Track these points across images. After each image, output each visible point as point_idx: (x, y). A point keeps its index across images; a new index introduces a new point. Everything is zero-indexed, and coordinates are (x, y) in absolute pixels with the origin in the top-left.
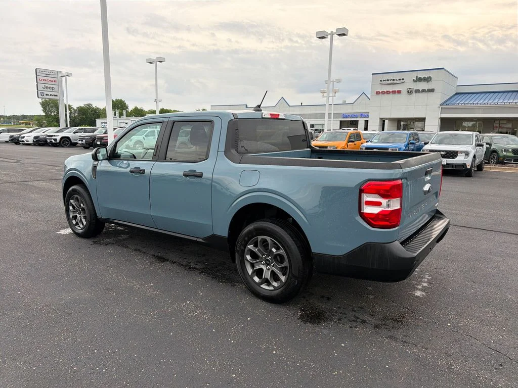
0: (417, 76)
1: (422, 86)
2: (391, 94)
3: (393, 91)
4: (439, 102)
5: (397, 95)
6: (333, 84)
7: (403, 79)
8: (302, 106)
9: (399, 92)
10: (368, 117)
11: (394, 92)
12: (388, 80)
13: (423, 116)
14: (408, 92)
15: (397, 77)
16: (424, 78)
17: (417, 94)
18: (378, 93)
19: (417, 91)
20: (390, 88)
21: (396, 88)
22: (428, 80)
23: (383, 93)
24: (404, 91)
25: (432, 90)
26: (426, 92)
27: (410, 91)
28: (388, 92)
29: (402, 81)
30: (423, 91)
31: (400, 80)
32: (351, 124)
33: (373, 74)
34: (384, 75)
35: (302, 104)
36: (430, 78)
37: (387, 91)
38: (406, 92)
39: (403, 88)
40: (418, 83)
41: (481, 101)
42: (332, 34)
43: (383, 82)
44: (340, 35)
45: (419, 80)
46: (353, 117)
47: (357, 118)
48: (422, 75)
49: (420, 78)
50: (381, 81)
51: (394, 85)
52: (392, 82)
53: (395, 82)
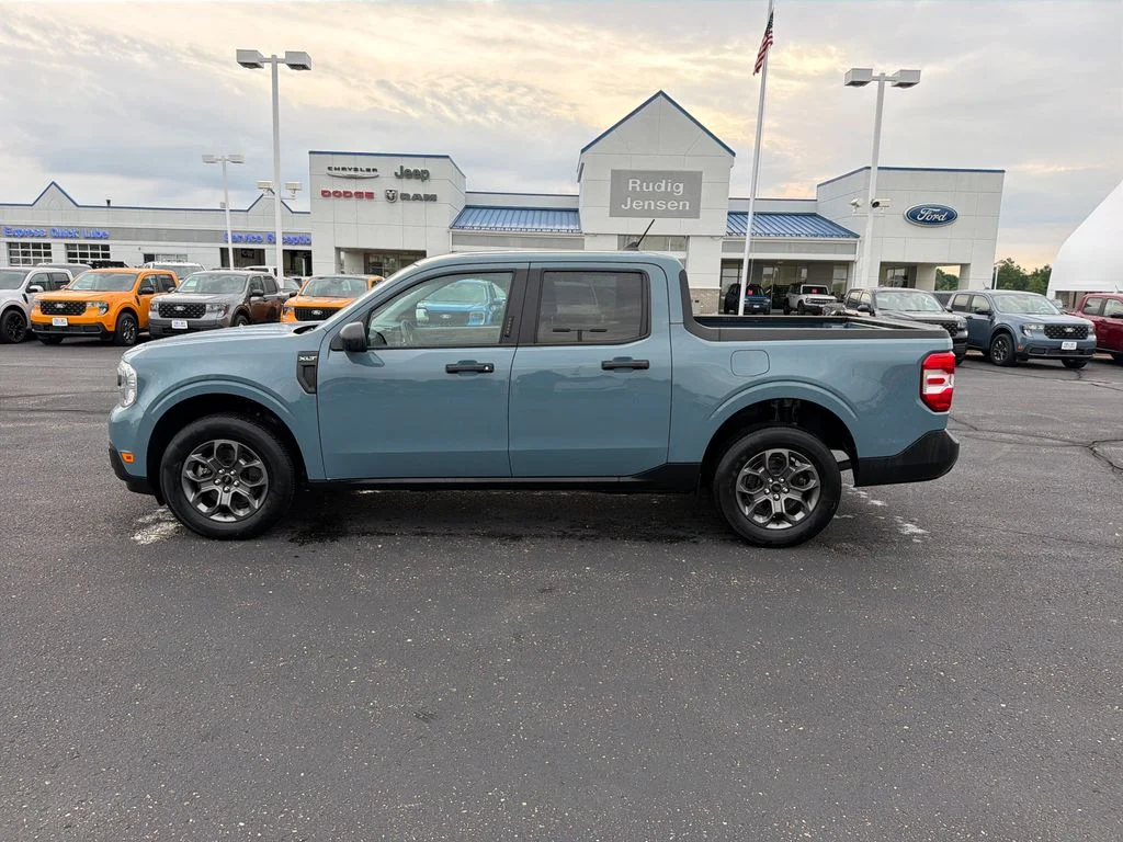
0: (402, 167)
1: (412, 187)
2: (354, 198)
3: (357, 193)
4: (449, 222)
5: (365, 202)
6: (224, 166)
7: (375, 170)
8: (109, 207)
9: (370, 196)
10: (310, 244)
11: (359, 195)
12: (344, 169)
13: (421, 248)
14: (388, 197)
15: (363, 163)
16: (416, 171)
17: (406, 203)
18: (325, 194)
19: (405, 197)
20: (352, 187)
21: (364, 187)
22: (422, 176)
23: (337, 194)
24: (380, 193)
25: (432, 198)
26: (421, 200)
27: (391, 196)
28: (347, 195)
29: (372, 174)
30: (417, 197)
31: (368, 170)
32: (243, 256)
33: (310, 153)
34: (335, 156)
35: (109, 202)
36: (426, 172)
37: (345, 193)
38: (383, 196)
39: (378, 188)
40: (404, 180)
41: (514, 224)
42: (274, 61)
43: (334, 172)
44: (293, 66)
45: (405, 174)
46: (251, 242)
47: (260, 243)
48: (412, 166)
49: (408, 171)
50: (330, 168)
51: (358, 181)
52: (352, 173)
53: (359, 173)
